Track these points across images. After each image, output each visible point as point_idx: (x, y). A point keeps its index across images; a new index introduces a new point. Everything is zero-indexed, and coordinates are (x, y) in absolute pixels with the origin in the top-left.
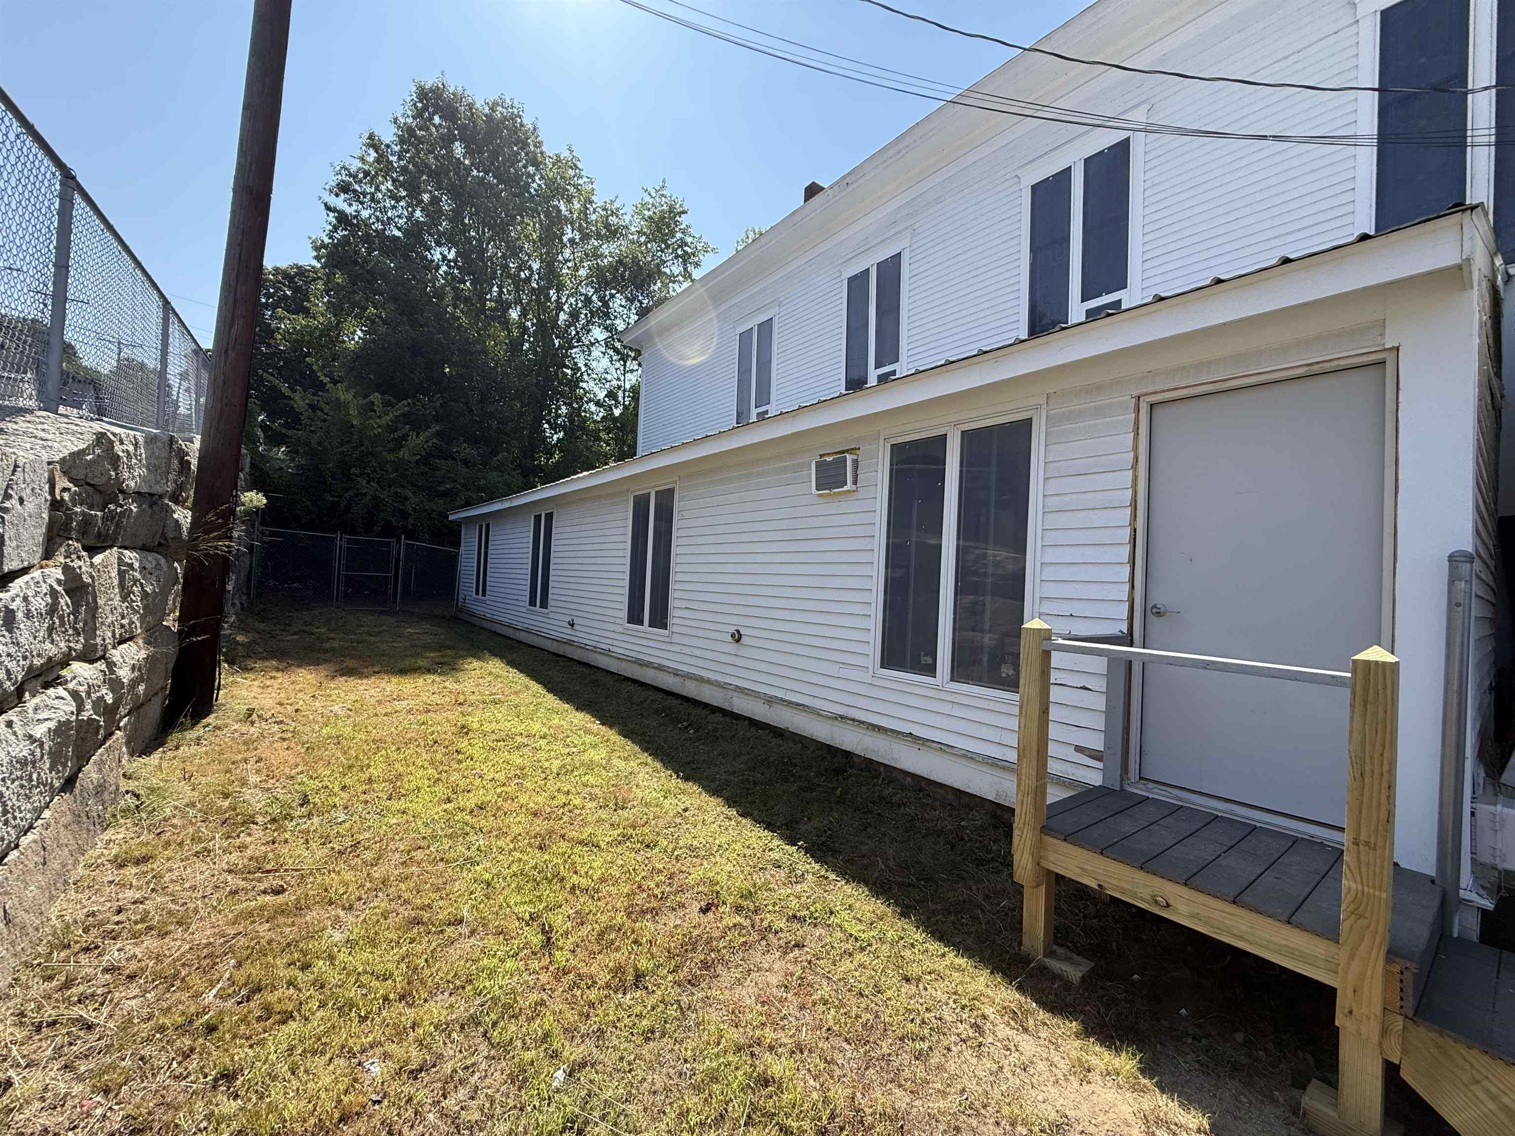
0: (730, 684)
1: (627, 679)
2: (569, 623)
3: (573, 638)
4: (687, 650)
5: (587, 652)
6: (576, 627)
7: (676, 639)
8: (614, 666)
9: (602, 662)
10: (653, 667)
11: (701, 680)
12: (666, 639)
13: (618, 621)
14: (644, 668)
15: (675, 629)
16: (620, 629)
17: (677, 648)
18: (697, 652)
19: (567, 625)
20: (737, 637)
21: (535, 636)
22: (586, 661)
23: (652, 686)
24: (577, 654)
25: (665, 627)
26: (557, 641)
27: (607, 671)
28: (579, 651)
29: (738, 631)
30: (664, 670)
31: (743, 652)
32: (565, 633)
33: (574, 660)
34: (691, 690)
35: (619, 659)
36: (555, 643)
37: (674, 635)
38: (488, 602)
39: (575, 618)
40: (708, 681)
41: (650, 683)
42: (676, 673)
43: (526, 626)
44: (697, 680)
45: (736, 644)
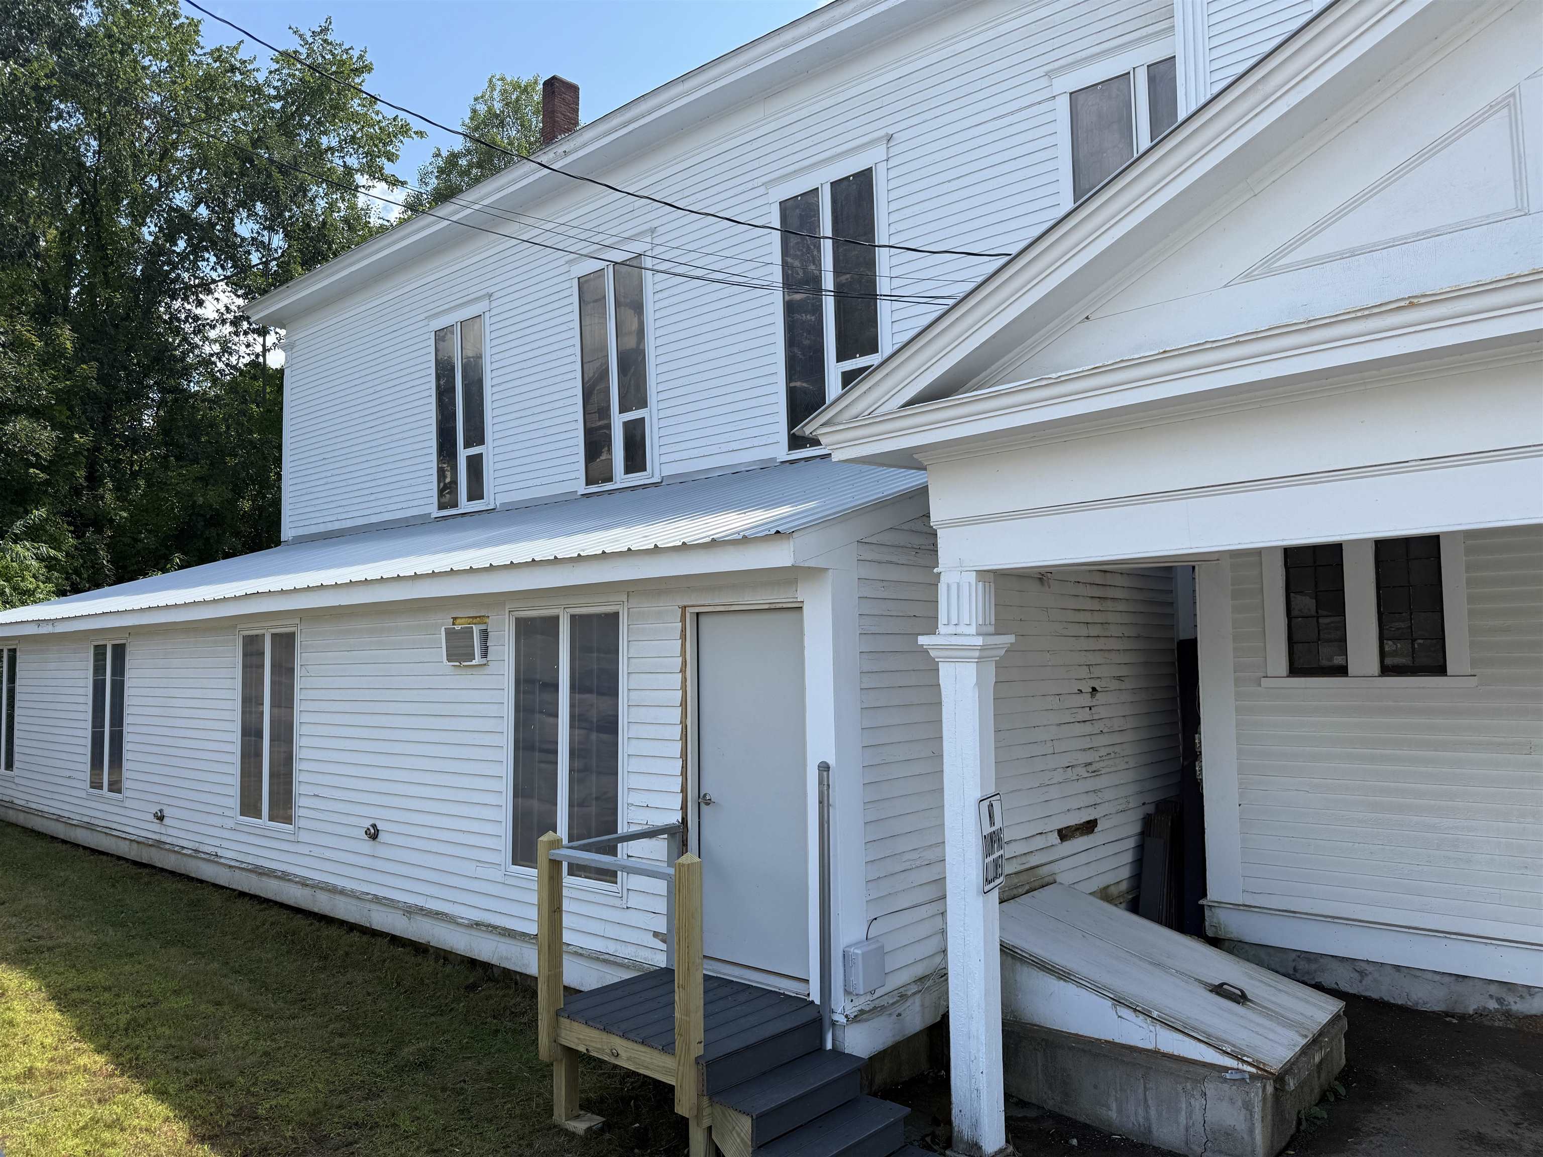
0: (368, 894)
1: (242, 894)
2: (155, 815)
3: (164, 838)
4: (316, 851)
5: (185, 859)
6: (166, 821)
7: (304, 836)
8: (223, 877)
9: (207, 872)
10: (276, 877)
11: (334, 890)
12: (292, 838)
13: (228, 813)
14: (264, 879)
15: (302, 823)
16: (230, 823)
17: (305, 850)
18: (328, 854)
19: (151, 817)
20: (373, 834)
21: (103, 836)
22: (183, 872)
23: (276, 903)
24: (169, 862)
25: (288, 820)
26: (138, 842)
27: (215, 885)
28: (173, 857)
29: (374, 826)
30: (289, 880)
31: (382, 851)
32: (149, 829)
33: (166, 871)
34: (323, 904)
35: (230, 867)
36: (135, 845)
37: (302, 832)
38: (17, 780)
39: (164, 808)
40: (342, 892)
41: (273, 898)
42: (304, 883)
43: (86, 819)
44: (329, 890)
45: (372, 843)
